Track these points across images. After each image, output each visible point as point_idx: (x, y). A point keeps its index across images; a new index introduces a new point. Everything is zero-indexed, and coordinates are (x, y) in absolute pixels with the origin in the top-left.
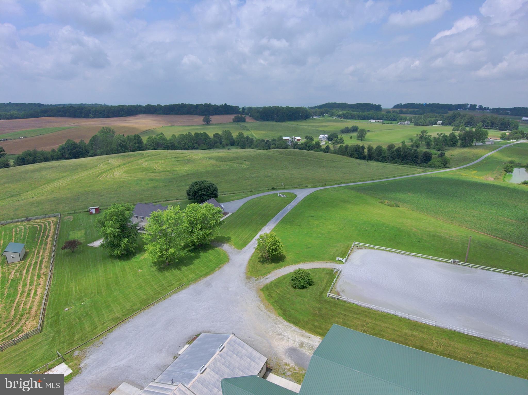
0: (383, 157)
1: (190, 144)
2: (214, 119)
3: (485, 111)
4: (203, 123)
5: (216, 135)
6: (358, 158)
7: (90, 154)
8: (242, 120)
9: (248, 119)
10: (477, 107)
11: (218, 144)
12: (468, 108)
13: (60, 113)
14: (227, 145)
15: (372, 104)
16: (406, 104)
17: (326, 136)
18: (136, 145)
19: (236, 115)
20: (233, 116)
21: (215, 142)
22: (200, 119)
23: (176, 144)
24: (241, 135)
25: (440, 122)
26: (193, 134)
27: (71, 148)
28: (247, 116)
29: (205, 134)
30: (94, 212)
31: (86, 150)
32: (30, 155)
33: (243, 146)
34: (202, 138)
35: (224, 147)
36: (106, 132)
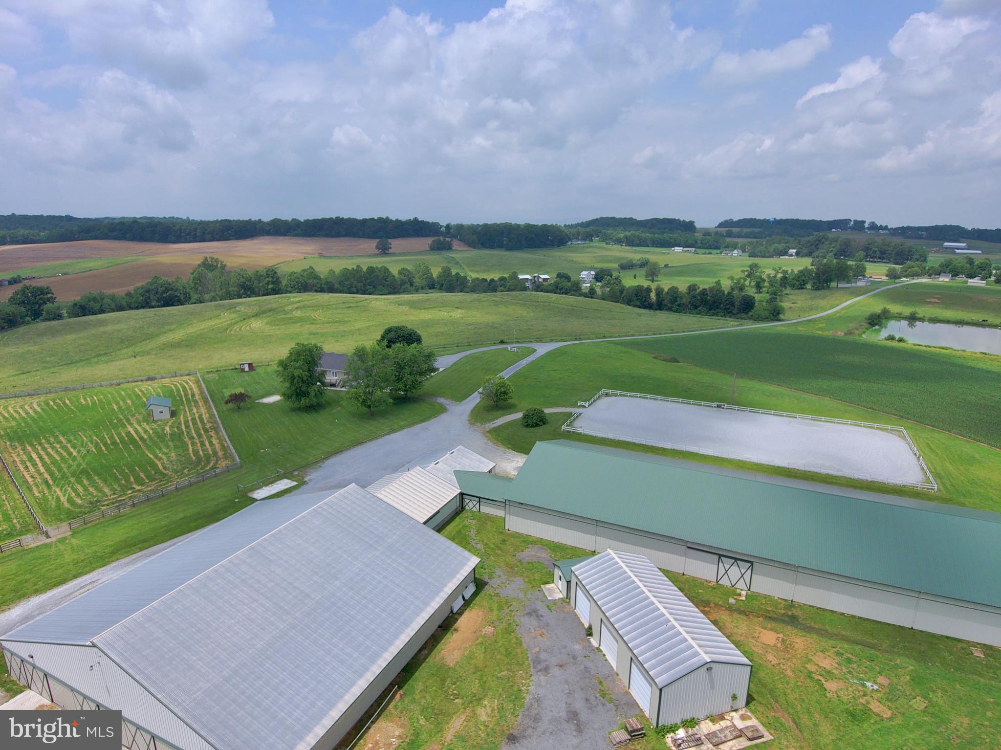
0: (679, 305)
1: (359, 284)
2: (396, 244)
3: (881, 231)
4: (377, 252)
5: (402, 272)
6: (640, 307)
7: (193, 300)
8: (449, 247)
9: (456, 244)
10: (866, 225)
11: (408, 285)
12: (850, 228)
13: (115, 233)
14: (422, 288)
15: (679, 220)
16: (740, 221)
17: (593, 273)
18: (270, 286)
19: (435, 238)
20: (429, 241)
21: (403, 283)
22: (371, 245)
23: (337, 286)
24: (446, 272)
25: (793, 251)
26: (365, 269)
27: (160, 290)
28: (454, 240)
29: (386, 270)
30: (247, 369)
31: (185, 294)
32: (95, 300)
33: (450, 289)
34: (381, 275)
35: (417, 290)
36: (211, 265)
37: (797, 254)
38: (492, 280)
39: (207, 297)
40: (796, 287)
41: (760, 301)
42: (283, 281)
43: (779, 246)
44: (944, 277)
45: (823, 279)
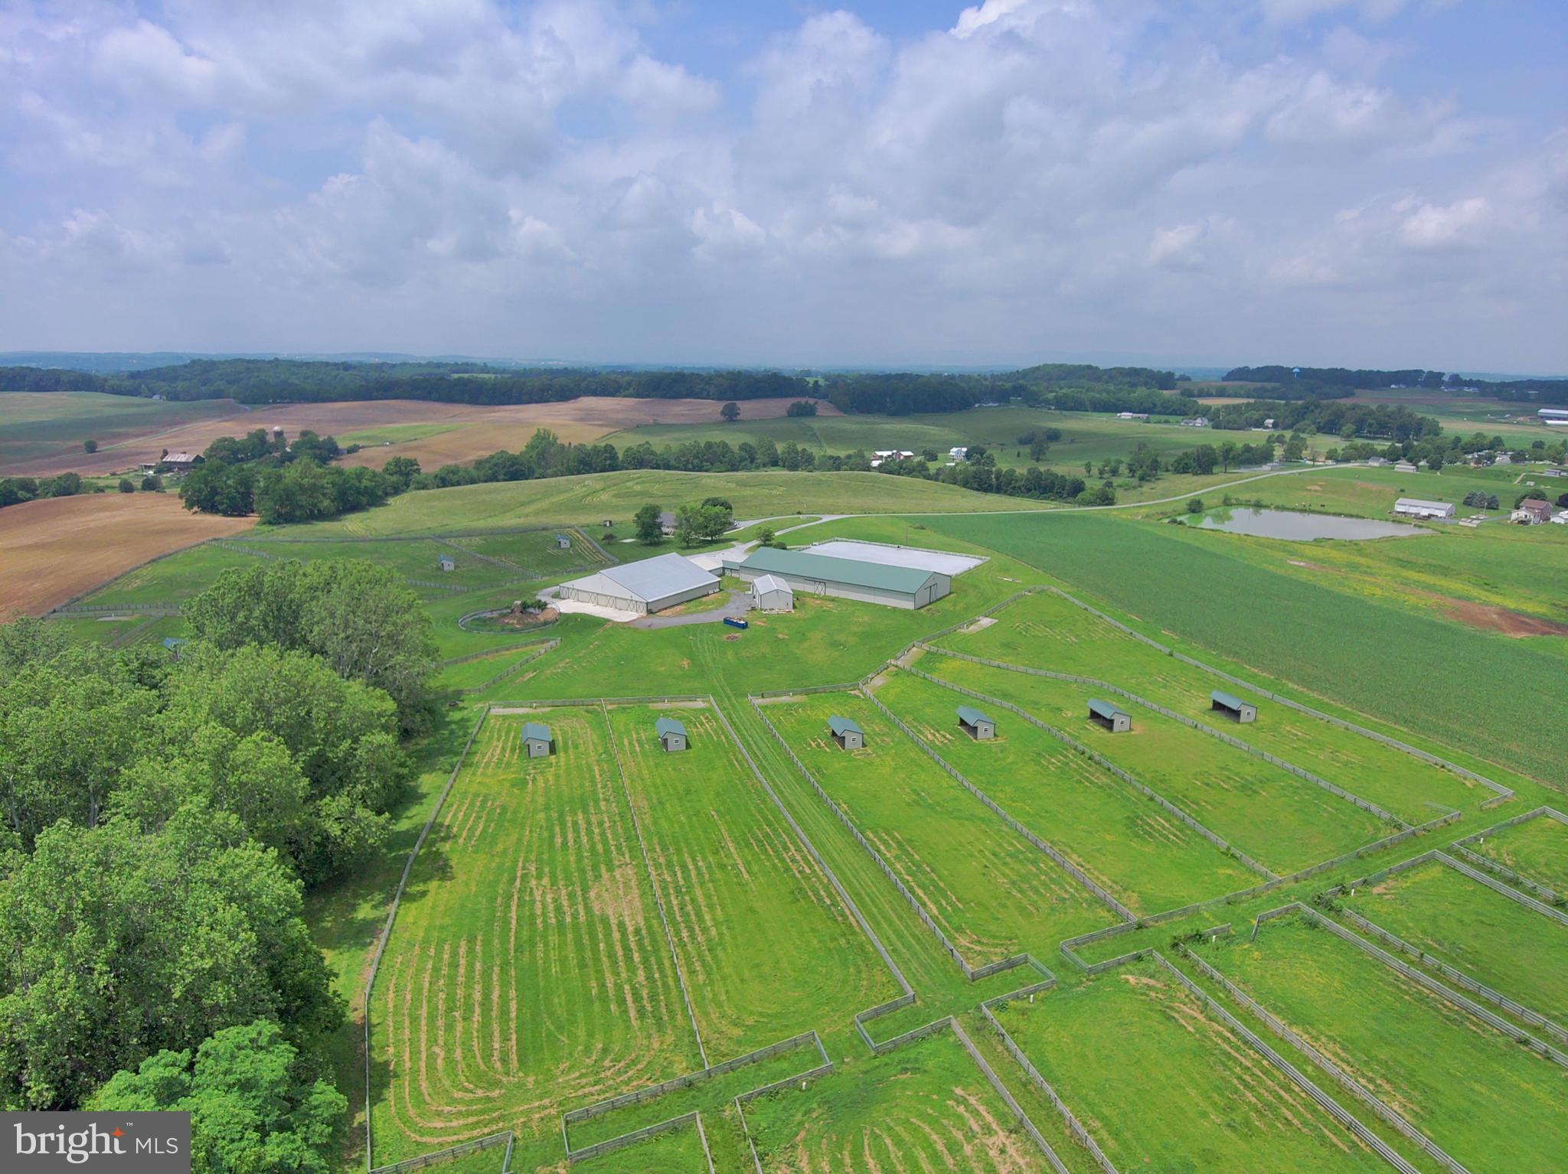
1: (696, 461)
2: (747, 408)
3: (1466, 389)
4: (722, 418)
5: (744, 447)
7: (536, 475)
8: (809, 412)
9: (823, 408)
10: (1446, 379)
11: (747, 462)
12: (1420, 383)
13: (419, 392)
14: (764, 465)
17: (964, 449)
18: (608, 462)
19: (794, 400)
20: (788, 402)
21: (742, 460)
22: (716, 409)
23: (673, 462)
24: (792, 450)
25: (1269, 422)
26: (703, 445)
28: (820, 401)
29: (725, 445)
30: (608, 525)
31: (529, 468)
32: (453, 472)
33: (794, 467)
34: (719, 451)
35: (757, 468)
36: (544, 438)
37: (1275, 426)
38: (838, 458)
39: (549, 471)
40: (1177, 471)
41: (1094, 484)
42: (620, 456)
43: (1256, 415)
44: (1374, 460)
45: (1203, 462)
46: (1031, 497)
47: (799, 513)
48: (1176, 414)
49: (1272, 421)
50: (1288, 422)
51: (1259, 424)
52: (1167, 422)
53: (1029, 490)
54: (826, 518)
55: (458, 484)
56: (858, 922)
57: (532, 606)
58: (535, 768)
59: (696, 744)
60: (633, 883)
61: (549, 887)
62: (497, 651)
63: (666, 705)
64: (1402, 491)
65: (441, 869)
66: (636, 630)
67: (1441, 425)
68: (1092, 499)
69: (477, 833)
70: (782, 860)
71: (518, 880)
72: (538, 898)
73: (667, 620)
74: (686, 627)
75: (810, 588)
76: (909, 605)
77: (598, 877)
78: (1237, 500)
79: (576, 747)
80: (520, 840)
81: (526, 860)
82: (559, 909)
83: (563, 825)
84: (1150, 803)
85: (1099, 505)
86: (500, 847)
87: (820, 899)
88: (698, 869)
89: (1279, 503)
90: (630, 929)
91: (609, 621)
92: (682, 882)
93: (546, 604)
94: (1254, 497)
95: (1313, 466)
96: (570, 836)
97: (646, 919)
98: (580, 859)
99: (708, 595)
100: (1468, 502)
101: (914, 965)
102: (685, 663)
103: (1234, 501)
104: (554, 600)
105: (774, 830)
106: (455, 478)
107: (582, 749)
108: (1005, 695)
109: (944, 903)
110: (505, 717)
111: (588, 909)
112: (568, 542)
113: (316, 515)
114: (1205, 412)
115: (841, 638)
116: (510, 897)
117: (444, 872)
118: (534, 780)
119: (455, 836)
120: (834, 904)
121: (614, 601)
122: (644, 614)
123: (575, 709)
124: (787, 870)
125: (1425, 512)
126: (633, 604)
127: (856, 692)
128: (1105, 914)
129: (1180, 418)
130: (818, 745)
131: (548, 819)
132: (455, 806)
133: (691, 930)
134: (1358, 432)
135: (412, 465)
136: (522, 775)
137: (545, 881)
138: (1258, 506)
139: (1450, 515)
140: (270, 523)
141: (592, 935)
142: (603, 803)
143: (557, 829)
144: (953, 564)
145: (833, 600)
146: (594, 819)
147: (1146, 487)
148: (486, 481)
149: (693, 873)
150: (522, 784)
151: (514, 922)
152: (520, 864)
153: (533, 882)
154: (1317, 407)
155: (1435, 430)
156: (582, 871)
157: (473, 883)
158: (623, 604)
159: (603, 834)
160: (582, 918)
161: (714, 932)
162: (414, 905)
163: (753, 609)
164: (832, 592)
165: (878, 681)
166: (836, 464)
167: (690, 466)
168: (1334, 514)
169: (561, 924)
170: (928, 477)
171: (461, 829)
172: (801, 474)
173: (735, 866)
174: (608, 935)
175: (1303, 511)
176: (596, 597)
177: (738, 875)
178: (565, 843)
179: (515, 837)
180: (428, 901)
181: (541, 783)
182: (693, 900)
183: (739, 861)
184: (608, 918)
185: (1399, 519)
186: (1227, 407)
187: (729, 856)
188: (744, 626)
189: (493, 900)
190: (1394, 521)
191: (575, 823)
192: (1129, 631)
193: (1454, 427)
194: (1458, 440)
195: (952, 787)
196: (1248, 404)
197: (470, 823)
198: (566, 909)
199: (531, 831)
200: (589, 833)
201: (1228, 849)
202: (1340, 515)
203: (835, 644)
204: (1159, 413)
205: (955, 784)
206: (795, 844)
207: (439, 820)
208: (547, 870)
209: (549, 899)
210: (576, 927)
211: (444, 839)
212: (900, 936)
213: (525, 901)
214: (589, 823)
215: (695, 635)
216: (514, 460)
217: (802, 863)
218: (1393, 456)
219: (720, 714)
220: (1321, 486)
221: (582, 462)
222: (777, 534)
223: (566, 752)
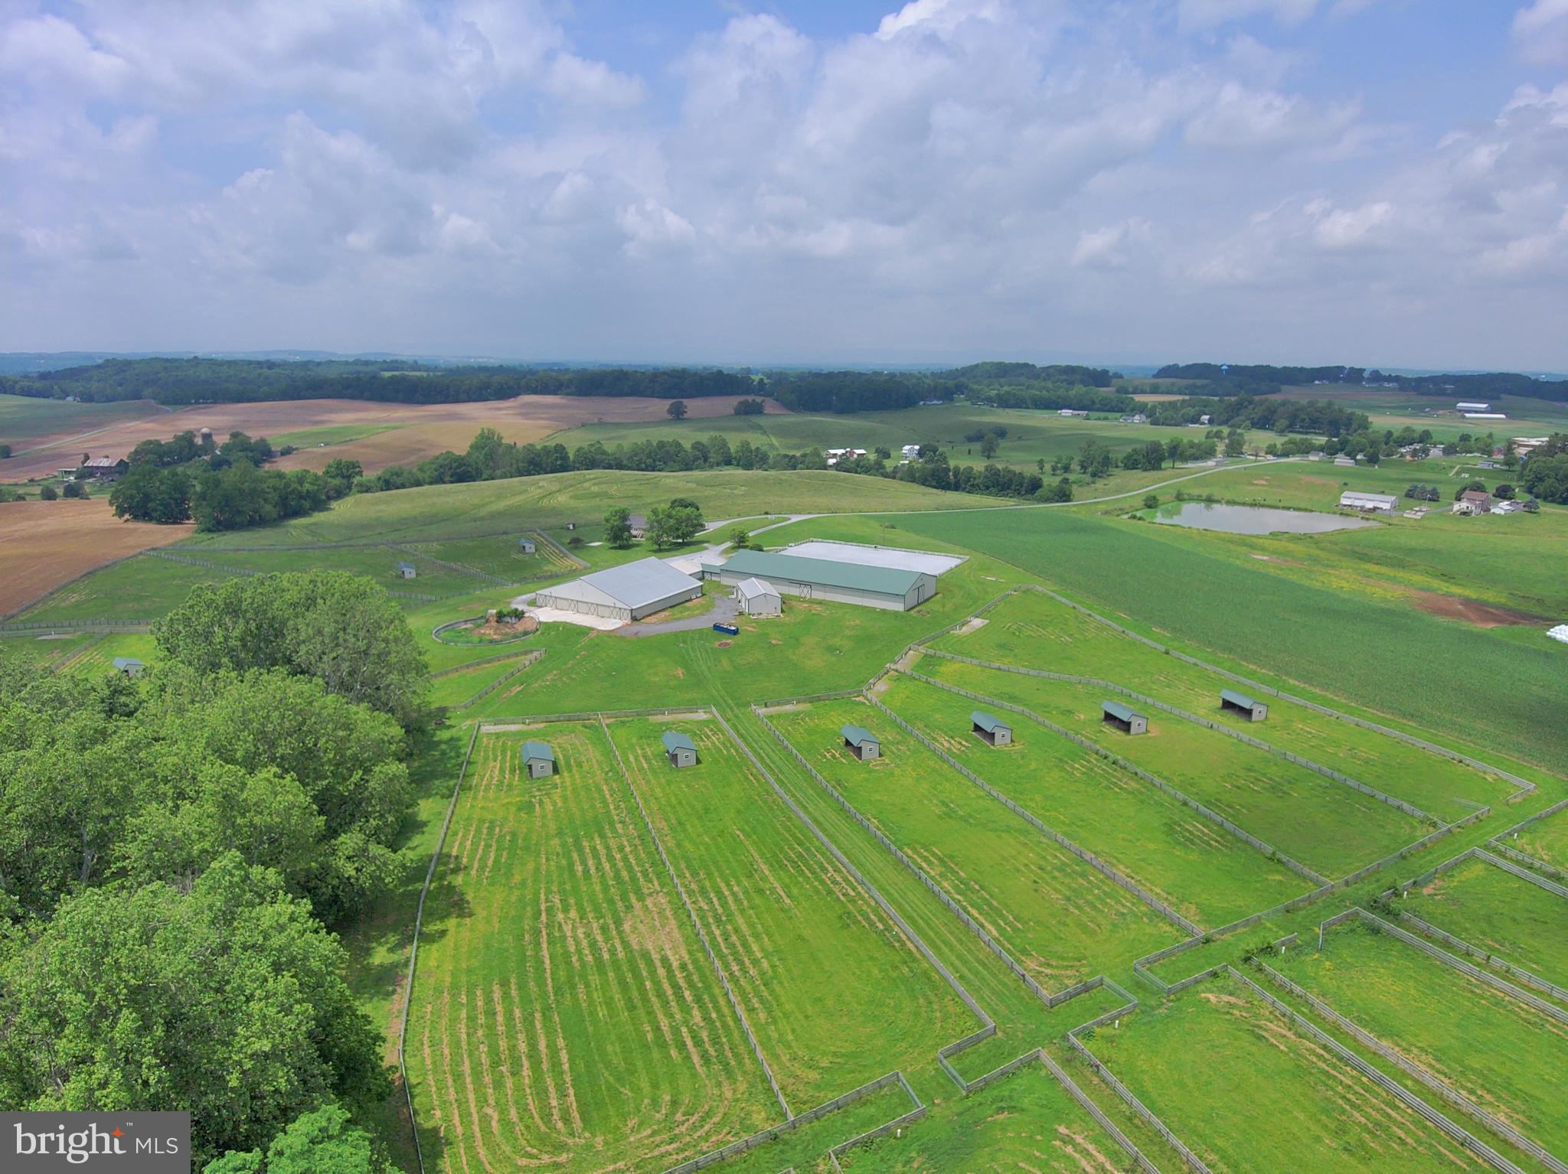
1: (649, 461)
2: (693, 406)
3: (1386, 385)
4: (669, 417)
5: (697, 446)
8: (755, 410)
9: (770, 405)
11: (701, 461)
12: (1342, 379)
13: (350, 391)
14: (718, 464)
17: (917, 447)
18: (559, 463)
19: (741, 398)
20: (734, 401)
21: (697, 459)
22: (660, 406)
23: (625, 462)
24: (745, 446)
25: (1205, 418)
26: (655, 444)
27: (454, 465)
28: (767, 399)
29: (678, 445)
30: (571, 527)
31: (477, 469)
32: (397, 474)
33: (748, 466)
34: (672, 450)
35: (711, 467)
36: (488, 438)
37: (1211, 421)
38: (793, 457)
39: (498, 472)
40: (1127, 467)
41: (1050, 481)
42: (571, 456)
43: (1191, 411)
44: (1313, 455)
45: (1151, 458)
46: (990, 494)
47: (766, 513)
48: (1113, 411)
49: (1207, 417)
50: (1223, 418)
51: (1196, 420)
52: (1106, 419)
53: (988, 488)
54: (795, 519)
55: (403, 486)
56: (917, 947)
57: (509, 615)
58: (539, 790)
59: (706, 759)
60: (668, 913)
61: (578, 920)
62: (478, 664)
63: (667, 718)
64: (1346, 484)
65: (456, 905)
66: (622, 638)
67: (1370, 420)
68: (1051, 495)
69: (490, 863)
70: (822, 882)
71: (544, 914)
72: (569, 934)
73: (652, 627)
74: (676, 635)
75: (794, 591)
76: (899, 607)
77: (629, 907)
78: (1189, 494)
79: (580, 765)
80: (537, 870)
81: (548, 891)
82: (593, 944)
83: (580, 850)
84: (1184, 808)
85: (1057, 501)
86: (517, 878)
87: (872, 924)
88: (733, 894)
89: (1228, 496)
90: (675, 964)
91: (593, 629)
92: (720, 911)
93: (523, 613)
94: (1205, 492)
95: (1256, 461)
96: (590, 862)
97: (690, 953)
98: (606, 889)
99: (691, 600)
100: (1410, 495)
101: (986, 993)
102: (680, 672)
103: (1186, 497)
104: (532, 608)
105: (807, 850)
106: (399, 481)
107: (586, 767)
108: (1013, 698)
109: (1002, 923)
110: (498, 736)
111: (626, 944)
112: (533, 547)
113: (257, 522)
114: (1141, 409)
115: (837, 642)
116: (537, 933)
117: (462, 909)
118: (541, 802)
119: (466, 868)
120: (888, 929)
121: (595, 608)
122: (628, 621)
123: (571, 724)
124: (830, 892)
125: (1370, 505)
126: (615, 611)
127: (861, 699)
128: (1168, 928)
129: (1119, 415)
130: (833, 756)
131: (564, 845)
132: (460, 834)
133: (741, 963)
134: (1290, 428)
135: (354, 467)
136: (527, 798)
137: (573, 914)
138: (1210, 500)
139: (1394, 508)
140: (210, 531)
141: (637, 975)
142: (619, 826)
143: (575, 856)
144: (936, 564)
145: (820, 603)
146: (613, 843)
147: (1100, 484)
148: (431, 483)
149: (730, 899)
150: (528, 807)
151: (547, 961)
152: (543, 897)
153: (560, 916)
154: (1250, 403)
155: (1364, 425)
156: (611, 902)
157: (495, 920)
158: (607, 612)
159: (625, 859)
160: (621, 955)
161: (765, 964)
162: (435, 946)
163: (741, 614)
164: (818, 595)
165: (881, 686)
166: (792, 463)
167: (643, 466)
168: (1284, 508)
169: (598, 960)
170: (886, 475)
171: (472, 859)
172: (756, 473)
173: (773, 890)
174: (653, 973)
175: (1253, 505)
176: (576, 605)
177: (779, 900)
178: (586, 871)
179: (531, 866)
180: (449, 941)
181: (549, 807)
182: (736, 930)
183: (776, 884)
184: (648, 953)
185: (1346, 512)
186: (1162, 404)
187: (764, 879)
188: (735, 632)
189: (520, 938)
190: (1341, 514)
191: (594, 849)
192: (1121, 629)
193: (1383, 422)
194: (1389, 434)
195: (980, 797)
196: (1184, 401)
197: (480, 852)
198: (601, 944)
199: (547, 859)
200: (611, 858)
201: (1274, 854)
202: (1288, 508)
203: (831, 650)
204: (1098, 410)
205: (982, 794)
206: (830, 863)
207: (445, 851)
208: (572, 901)
209: (580, 932)
210: (616, 964)
211: (455, 871)
212: (965, 962)
213: (555, 937)
214: (608, 848)
215: (684, 642)
216: (460, 461)
217: (844, 884)
218: (1331, 451)
219: (726, 726)
220: (1266, 480)
221: (531, 462)
222: (750, 534)
223: (570, 771)
